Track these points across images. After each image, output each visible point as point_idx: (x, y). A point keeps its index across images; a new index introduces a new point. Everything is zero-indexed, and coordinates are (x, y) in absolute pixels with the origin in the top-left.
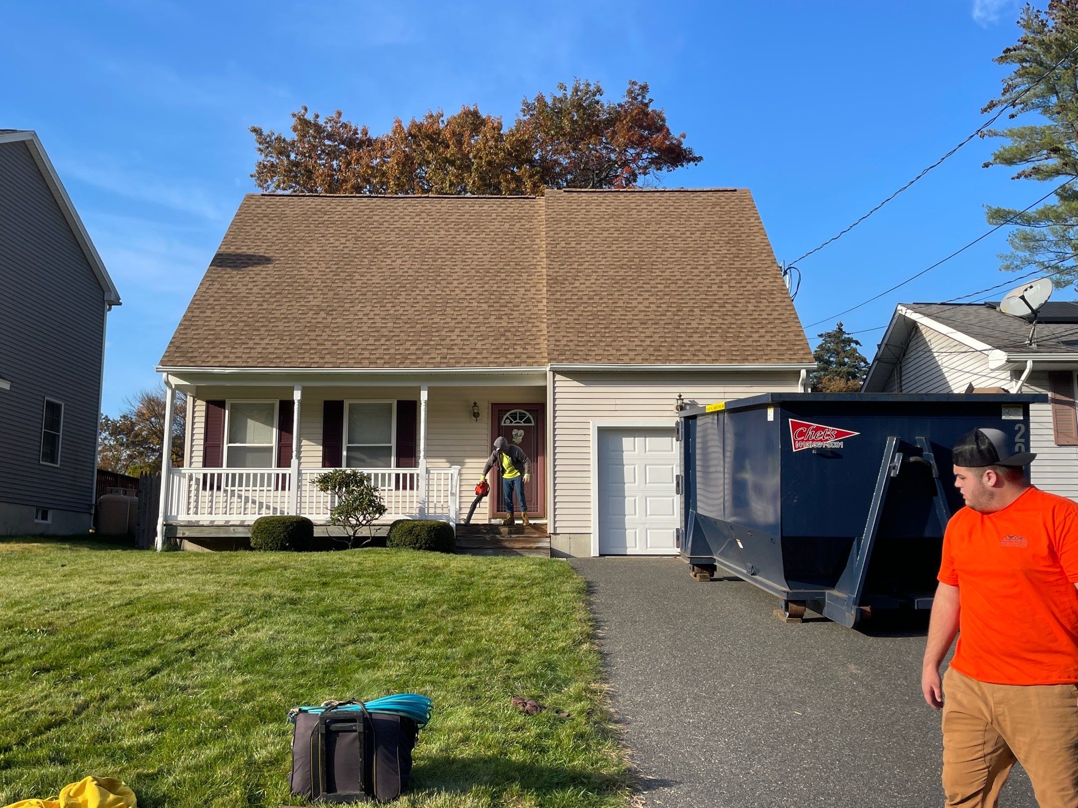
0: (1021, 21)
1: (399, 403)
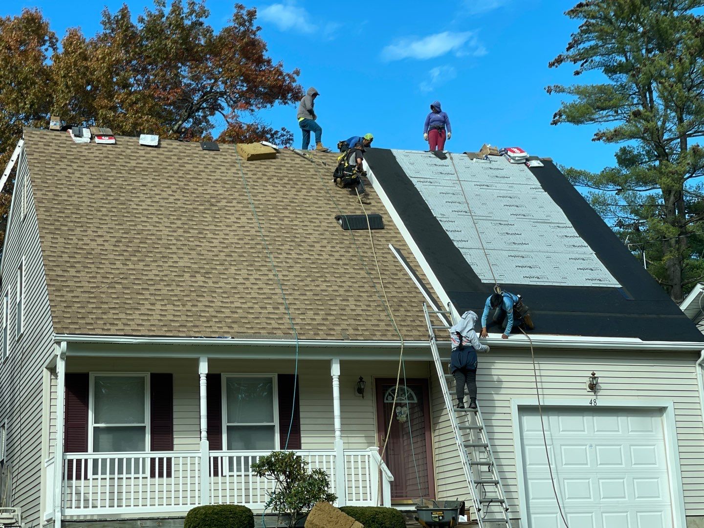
1: (280, 377)
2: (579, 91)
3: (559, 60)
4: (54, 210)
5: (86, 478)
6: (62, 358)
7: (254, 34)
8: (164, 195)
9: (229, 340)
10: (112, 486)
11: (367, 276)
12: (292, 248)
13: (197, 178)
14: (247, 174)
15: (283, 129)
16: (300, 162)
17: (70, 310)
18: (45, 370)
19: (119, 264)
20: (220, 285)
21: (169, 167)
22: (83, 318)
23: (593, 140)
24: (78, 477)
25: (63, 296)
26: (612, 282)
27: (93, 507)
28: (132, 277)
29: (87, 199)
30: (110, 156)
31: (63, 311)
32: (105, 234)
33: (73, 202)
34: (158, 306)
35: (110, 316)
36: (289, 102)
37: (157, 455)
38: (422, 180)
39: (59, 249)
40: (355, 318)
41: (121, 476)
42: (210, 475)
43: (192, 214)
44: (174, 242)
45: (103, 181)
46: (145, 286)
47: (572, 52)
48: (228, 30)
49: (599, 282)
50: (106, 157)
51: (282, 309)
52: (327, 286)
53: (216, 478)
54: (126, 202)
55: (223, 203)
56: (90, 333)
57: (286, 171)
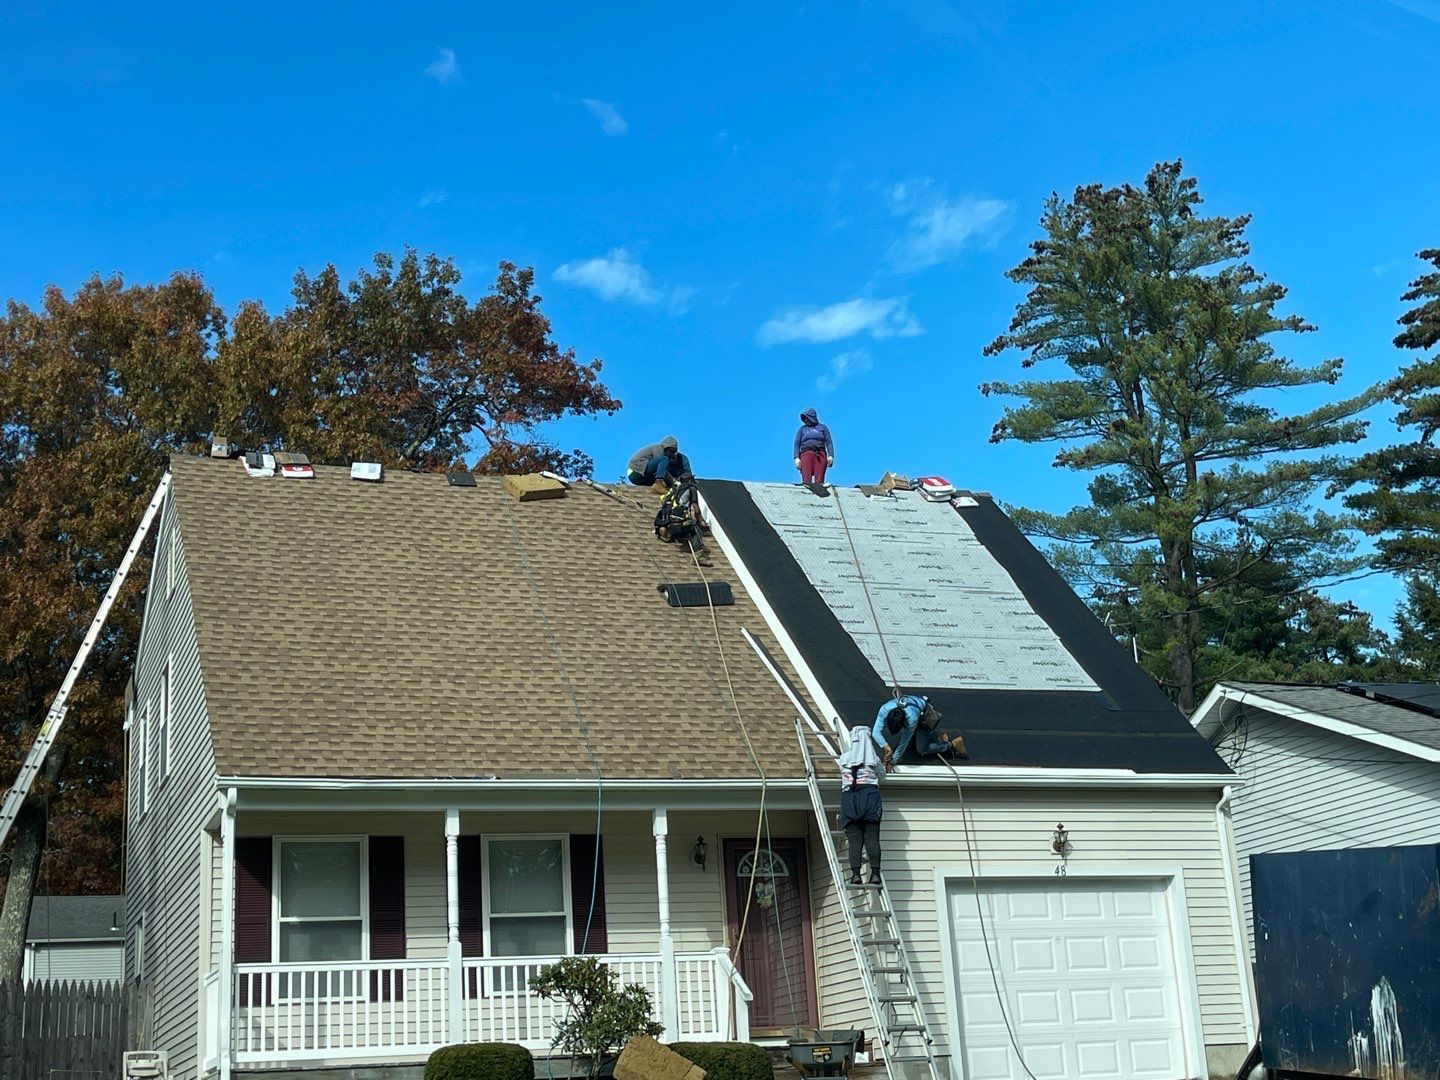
0: (1045, 218)
1: (574, 839)
2: (1030, 391)
3: (1000, 345)
4: (217, 582)
5: (269, 1003)
6: (229, 814)
7: (530, 308)
8: (390, 555)
9: (492, 782)
10: (310, 1015)
11: (708, 678)
12: (591, 636)
13: (442, 529)
14: (519, 522)
15: (577, 452)
16: (602, 503)
17: (242, 738)
18: (203, 832)
19: (318, 665)
20: (478, 695)
21: (397, 513)
22: (262, 750)
23: (1055, 465)
24: (257, 1003)
25: (230, 716)
26: (1087, 683)
27: (280, 1049)
28: (340, 685)
29: (269, 564)
30: (305, 497)
31: (232, 740)
32: (297, 618)
33: (246, 569)
34: (381, 731)
35: (306, 746)
36: (585, 410)
37: (381, 965)
38: (791, 528)
39: (225, 642)
40: (690, 743)
41: (324, 1000)
42: (464, 997)
43: (434, 585)
44: (406, 628)
45: (293, 535)
46: (360, 699)
47: (1019, 332)
48: (489, 302)
49: (1066, 683)
50: (299, 498)
51: (576, 732)
52: (646, 695)
53: (473, 1000)
54: (331, 567)
55: (483, 567)
56: (274, 774)
57: (581, 517)
